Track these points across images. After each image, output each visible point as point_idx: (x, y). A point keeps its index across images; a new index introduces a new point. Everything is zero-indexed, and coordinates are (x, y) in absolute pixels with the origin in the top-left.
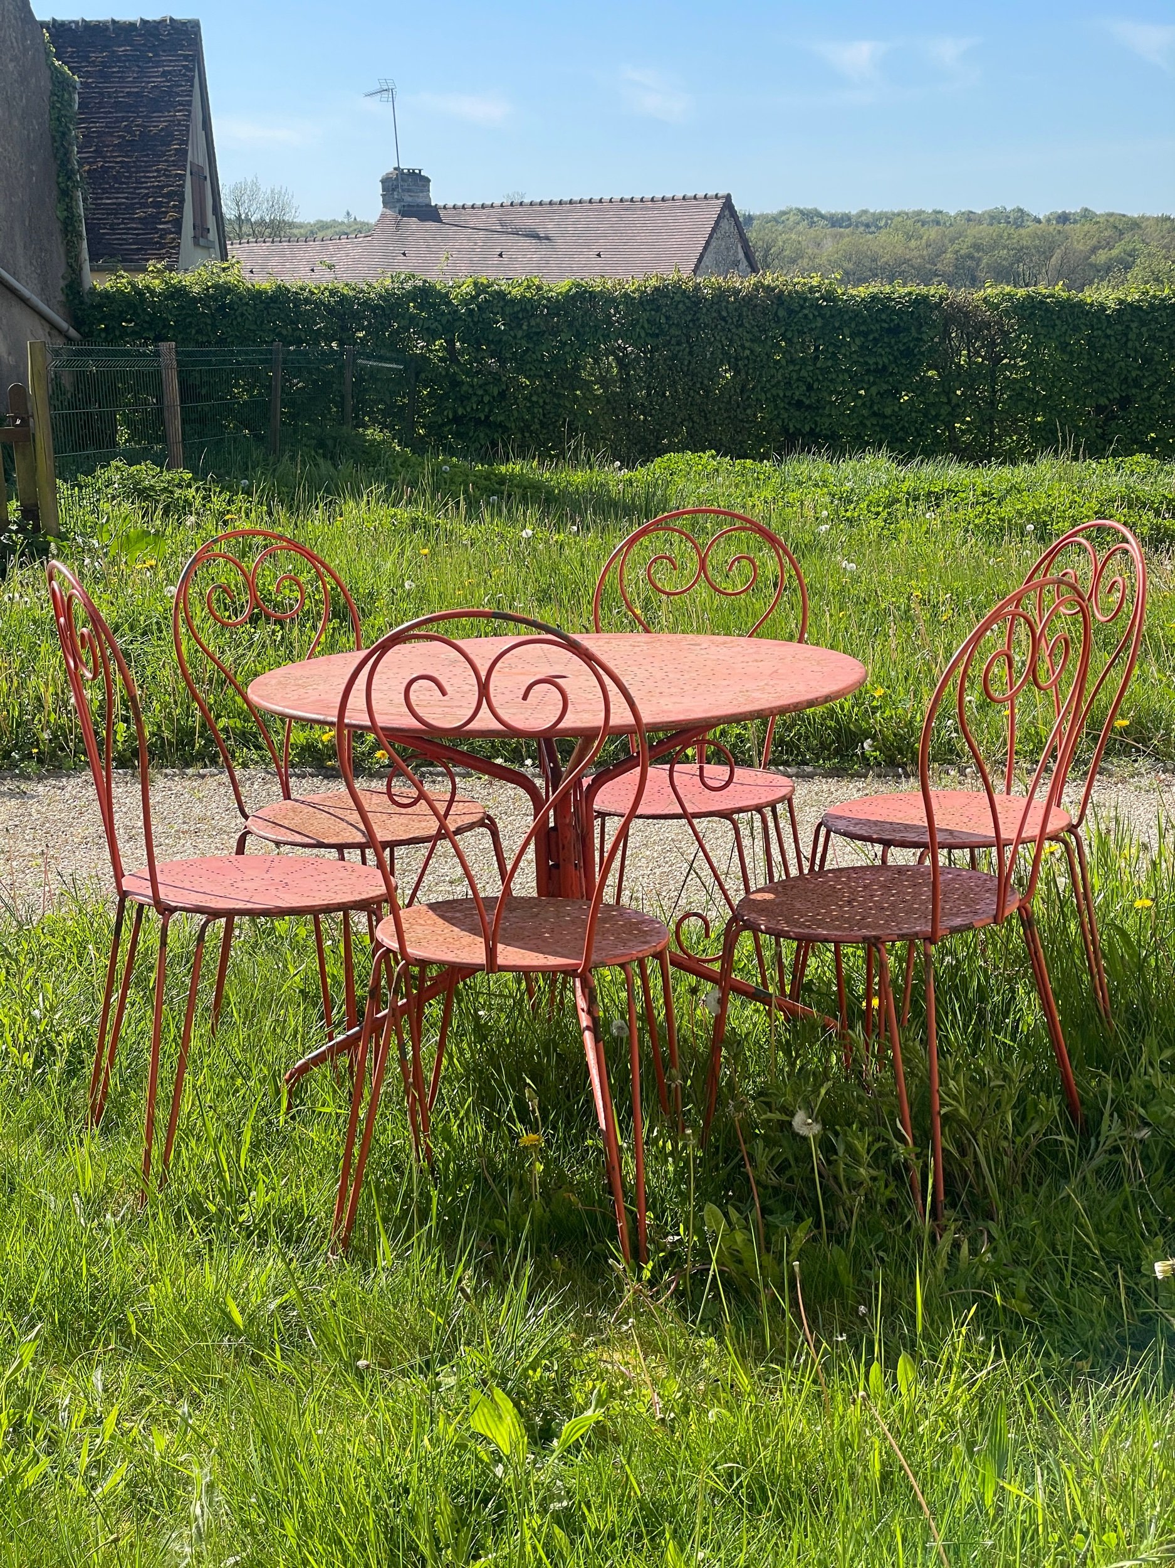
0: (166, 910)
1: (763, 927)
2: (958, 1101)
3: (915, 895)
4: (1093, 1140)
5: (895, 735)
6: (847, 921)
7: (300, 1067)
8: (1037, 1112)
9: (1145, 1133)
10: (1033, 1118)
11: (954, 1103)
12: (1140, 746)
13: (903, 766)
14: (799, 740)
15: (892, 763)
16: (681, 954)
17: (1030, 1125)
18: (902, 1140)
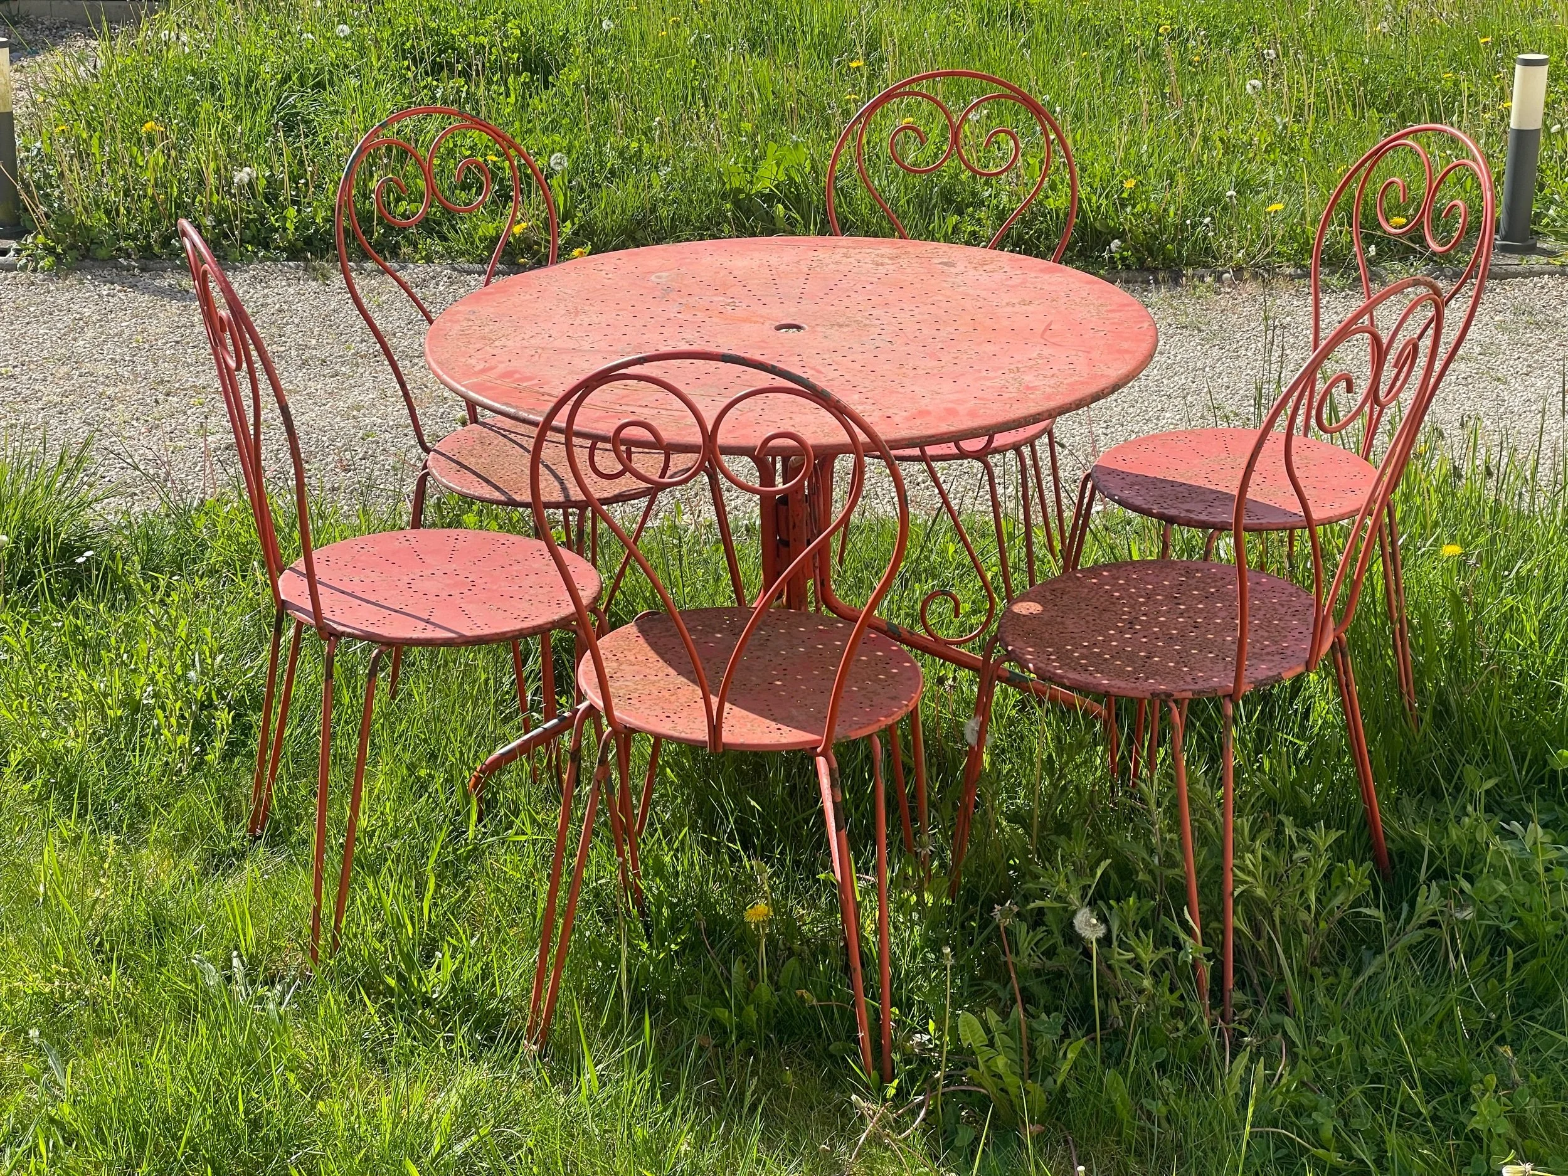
0: (331, 635)
1: (1031, 666)
2: (1254, 876)
3: (1210, 615)
4: (1405, 907)
5: (1145, 233)
6: (1131, 659)
7: (492, 763)
8: (1344, 882)
9: (1468, 914)
10: (1338, 887)
11: (1249, 879)
12: (1417, 246)
13: (1154, 271)
14: (1038, 238)
15: (1142, 267)
16: (926, 636)
17: (1335, 895)
18: (1189, 931)
